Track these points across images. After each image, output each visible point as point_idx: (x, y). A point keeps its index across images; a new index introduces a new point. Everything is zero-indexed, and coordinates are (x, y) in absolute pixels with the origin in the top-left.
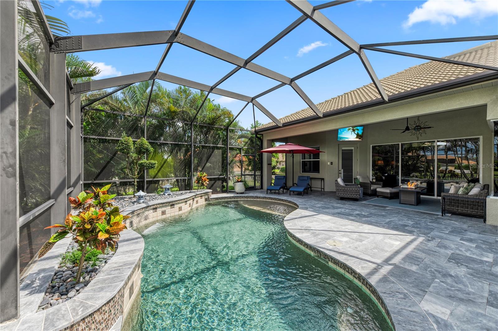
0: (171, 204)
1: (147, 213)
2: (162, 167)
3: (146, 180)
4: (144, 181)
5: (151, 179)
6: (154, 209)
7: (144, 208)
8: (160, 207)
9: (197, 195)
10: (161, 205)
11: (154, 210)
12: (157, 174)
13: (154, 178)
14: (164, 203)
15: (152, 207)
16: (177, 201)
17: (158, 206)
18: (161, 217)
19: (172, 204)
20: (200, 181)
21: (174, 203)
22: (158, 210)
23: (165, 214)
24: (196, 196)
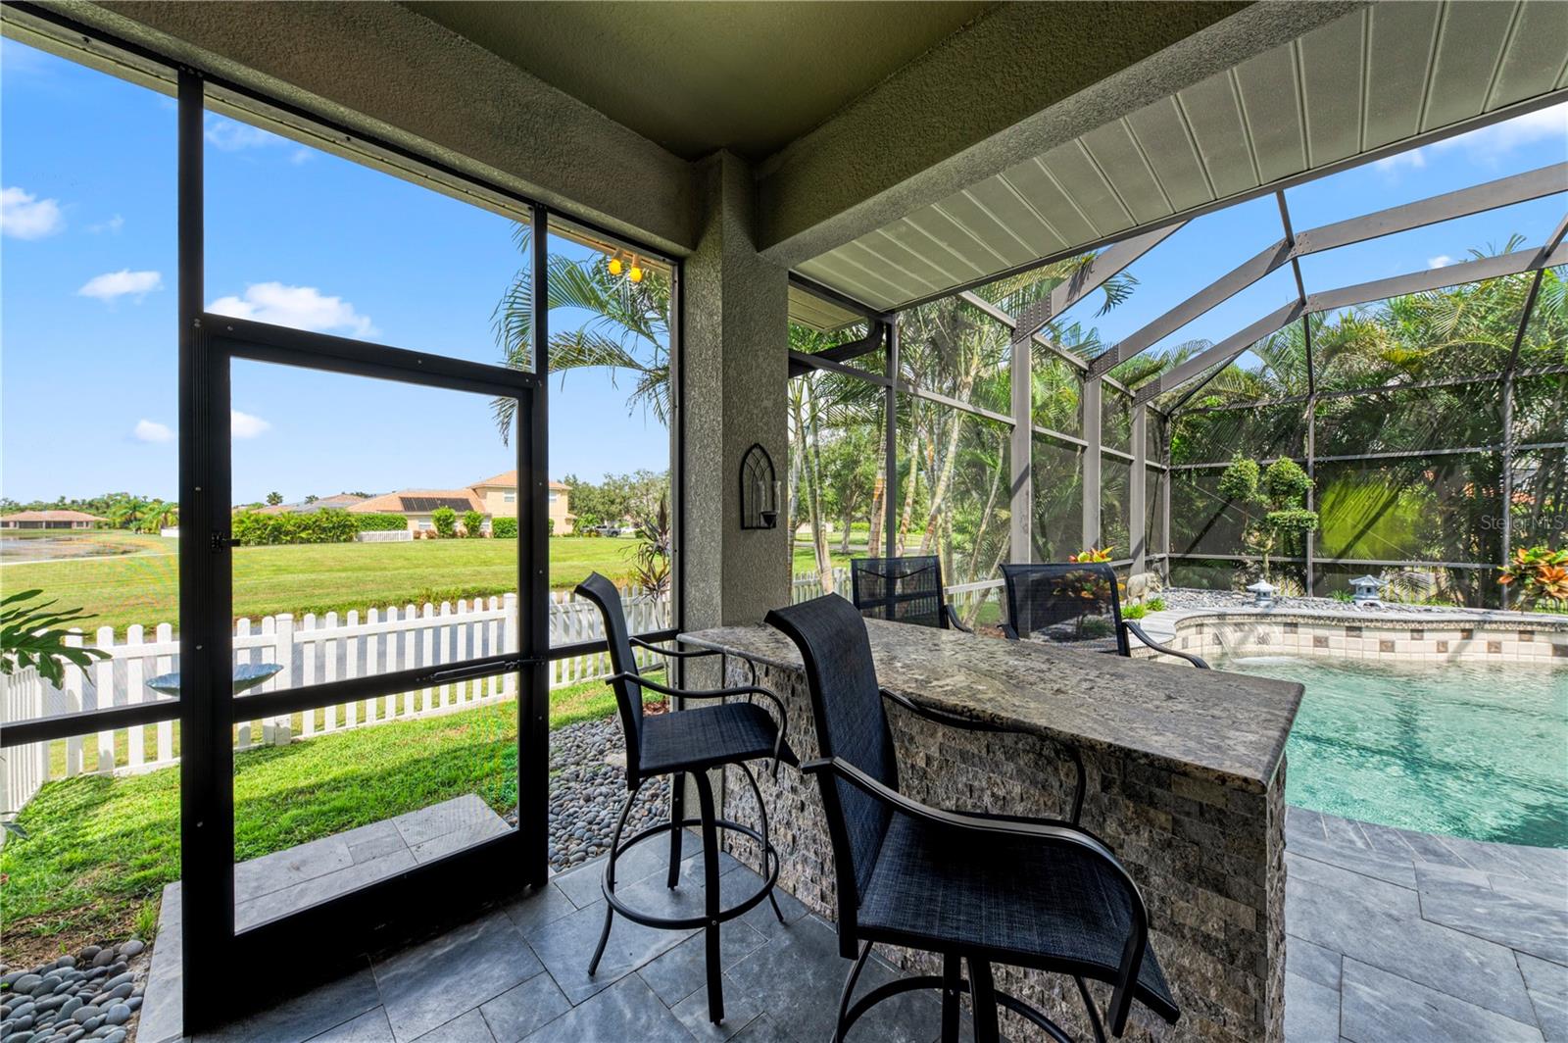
0: (1347, 624)
1: (1261, 629)
2: (1369, 526)
3: (1311, 559)
4: (1305, 564)
5: (1329, 560)
6: (1286, 624)
7: (1256, 615)
8: (1306, 625)
9: (1491, 622)
10: (1310, 621)
11: (1288, 629)
12: (1349, 546)
13: (1340, 556)
14: (1320, 618)
15: (1279, 619)
16: (1372, 621)
17: (1300, 620)
18: (1309, 650)
19: (1354, 628)
20: (1529, 581)
21: (1357, 624)
22: (1300, 630)
23: (1327, 646)
24: (1487, 626)
